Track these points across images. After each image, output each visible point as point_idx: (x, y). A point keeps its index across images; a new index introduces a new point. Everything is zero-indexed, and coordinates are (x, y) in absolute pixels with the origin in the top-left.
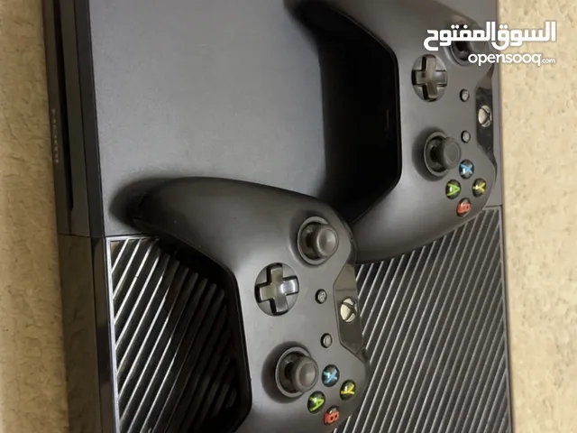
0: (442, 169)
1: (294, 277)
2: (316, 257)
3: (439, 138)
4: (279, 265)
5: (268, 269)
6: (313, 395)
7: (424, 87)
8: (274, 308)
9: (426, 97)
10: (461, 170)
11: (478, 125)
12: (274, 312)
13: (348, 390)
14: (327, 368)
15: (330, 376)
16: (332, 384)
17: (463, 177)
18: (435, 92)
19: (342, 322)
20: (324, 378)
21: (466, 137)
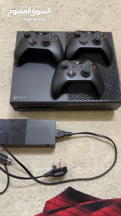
0: (49, 42)
1: (70, 71)
2: (67, 66)
3: (43, 42)
4: (67, 73)
5: (68, 75)
6: (90, 70)
7: (34, 44)
8: (74, 75)
9: (36, 44)
10: (49, 39)
11: (42, 35)
12: (75, 75)
13: (91, 64)
14: (86, 67)
15: (88, 66)
16: (89, 66)
17: (51, 38)
18: (35, 42)
19: (79, 64)
20: (88, 68)
21: (44, 37)
